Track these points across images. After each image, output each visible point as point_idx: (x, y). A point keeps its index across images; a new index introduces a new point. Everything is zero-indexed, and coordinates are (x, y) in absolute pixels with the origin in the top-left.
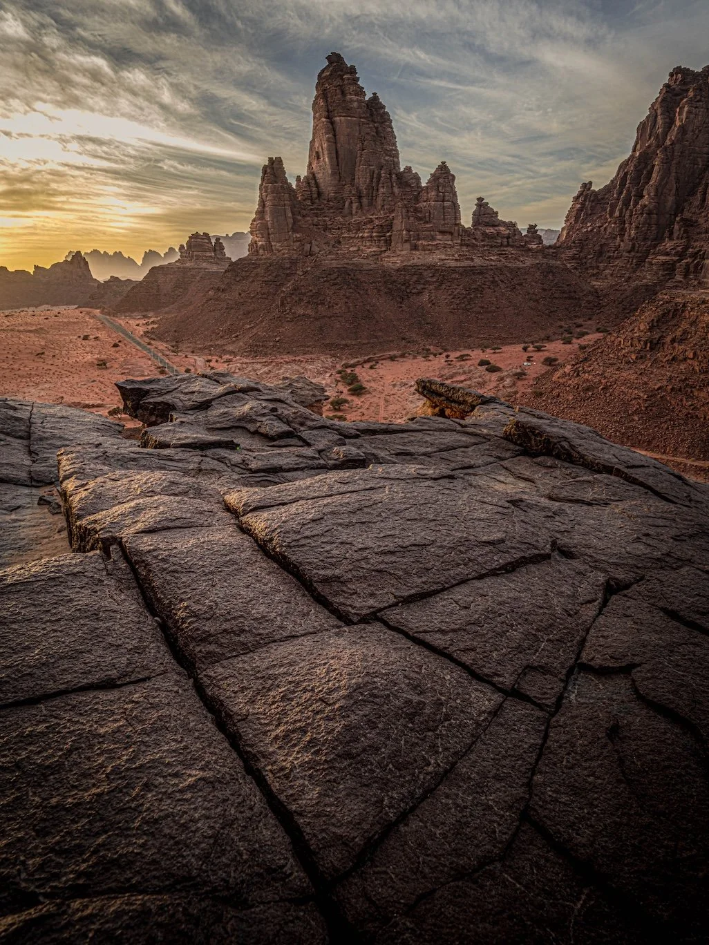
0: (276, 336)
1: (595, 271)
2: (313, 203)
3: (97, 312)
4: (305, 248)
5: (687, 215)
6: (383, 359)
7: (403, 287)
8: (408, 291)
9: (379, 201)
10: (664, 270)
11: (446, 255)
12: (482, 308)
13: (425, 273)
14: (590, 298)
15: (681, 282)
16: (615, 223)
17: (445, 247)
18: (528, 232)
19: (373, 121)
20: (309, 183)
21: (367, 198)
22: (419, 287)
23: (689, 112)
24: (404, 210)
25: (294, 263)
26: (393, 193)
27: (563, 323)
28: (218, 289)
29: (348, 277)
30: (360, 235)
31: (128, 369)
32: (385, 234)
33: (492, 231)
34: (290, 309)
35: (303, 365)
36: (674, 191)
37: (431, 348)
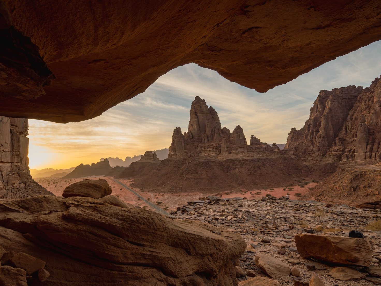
0: (180, 186)
1: (304, 159)
2: (191, 140)
3: (112, 178)
4: (189, 155)
5: (340, 137)
6: (223, 194)
7: (228, 167)
8: (230, 168)
9: (215, 138)
10: (336, 157)
11: (243, 155)
12: (261, 174)
13: (236, 162)
14: (305, 169)
15: (346, 162)
16: (309, 141)
17: (242, 152)
18: (273, 146)
19: (211, 114)
20: (189, 134)
21: (210, 138)
22: (234, 167)
23: (331, 103)
24: (225, 141)
25: (185, 160)
26: (220, 136)
27: (295, 179)
28: (157, 169)
29: (206, 164)
30: (209, 150)
31: (126, 198)
32: (218, 149)
33: (259, 146)
34: (185, 176)
35: (192, 196)
36: (332, 129)
37: (242, 189)
